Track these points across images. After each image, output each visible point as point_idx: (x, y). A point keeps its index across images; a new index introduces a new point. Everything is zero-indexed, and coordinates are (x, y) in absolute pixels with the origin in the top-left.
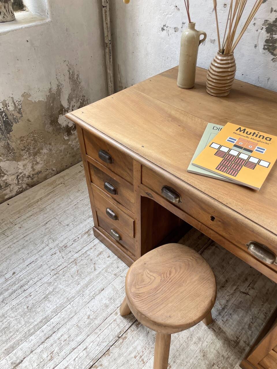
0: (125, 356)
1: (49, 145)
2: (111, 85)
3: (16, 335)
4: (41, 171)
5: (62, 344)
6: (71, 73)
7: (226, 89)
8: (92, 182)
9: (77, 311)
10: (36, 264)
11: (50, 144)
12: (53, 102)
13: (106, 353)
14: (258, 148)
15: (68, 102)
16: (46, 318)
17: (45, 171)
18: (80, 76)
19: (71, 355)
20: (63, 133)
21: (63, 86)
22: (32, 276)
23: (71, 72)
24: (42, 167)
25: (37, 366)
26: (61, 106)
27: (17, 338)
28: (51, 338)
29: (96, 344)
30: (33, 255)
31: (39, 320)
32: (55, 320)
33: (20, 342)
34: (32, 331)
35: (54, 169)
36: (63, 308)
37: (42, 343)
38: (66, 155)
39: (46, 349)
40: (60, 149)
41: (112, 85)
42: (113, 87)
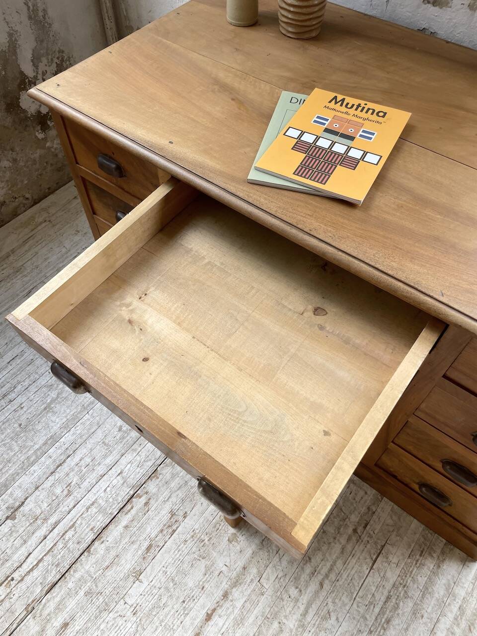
0: (182, 476)
1: (11, 152)
2: (110, 24)
3: (7, 468)
4: (4, 202)
5: (84, 472)
6: (31, 8)
7: (314, 23)
8: (94, 213)
9: (101, 423)
10: (23, 358)
11: (12, 150)
12: (4, 69)
13: (153, 475)
14: (364, 131)
15: (34, 65)
16: (51, 437)
17: (13, 201)
18: (50, 12)
19: (99, 485)
20: (34, 127)
21: (19, 34)
22: (19, 378)
23: (30, 4)
24: (5, 194)
25: (48, 506)
26: (22, 73)
27: (10, 472)
28: (65, 465)
29: (137, 466)
30: (15, 346)
31: (41, 442)
32: (68, 438)
33: (16, 476)
34: (32, 459)
35: (27, 196)
36: (77, 420)
37: (52, 473)
38: (45, 168)
39: (59, 481)
40: (32, 157)
41: (113, 25)
42: (114, 29)
